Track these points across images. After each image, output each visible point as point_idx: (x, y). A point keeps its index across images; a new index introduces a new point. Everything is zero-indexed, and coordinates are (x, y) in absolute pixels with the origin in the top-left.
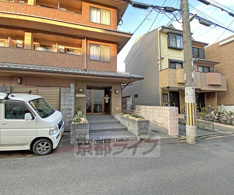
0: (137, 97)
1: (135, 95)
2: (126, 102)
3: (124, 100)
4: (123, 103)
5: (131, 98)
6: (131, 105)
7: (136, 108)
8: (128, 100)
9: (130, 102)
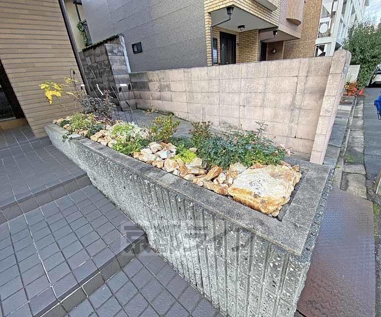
0: (141, 51)
1: (133, 46)
3: (98, 59)
4: (98, 71)
5: (124, 46)
6: (130, 71)
7: (150, 84)
8: (112, 52)
9: (125, 63)
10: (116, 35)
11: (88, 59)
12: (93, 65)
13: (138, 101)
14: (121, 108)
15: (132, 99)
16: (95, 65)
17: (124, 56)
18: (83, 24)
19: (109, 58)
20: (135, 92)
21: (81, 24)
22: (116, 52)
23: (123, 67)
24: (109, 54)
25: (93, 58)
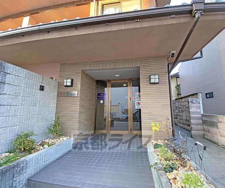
0: (213, 97)
2: (189, 108)
3: (182, 104)
4: (181, 110)
5: (201, 98)
6: (202, 113)
7: (219, 124)
8: (192, 102)
9: (199, 108)
10: (196, 93)
11: (177, 103)
12: (179, 106)
13: (205, 133)
14: (192, 136)
15: (202, 130)
16: (180, 106)
17: (199, 104)
18: (178, 86)
19: (190, 105)
20: (205, 126)
21: (177, 86)
22: (195, 102)
23: (198, 110)
24: (190, 103)
25: (180, 103)
